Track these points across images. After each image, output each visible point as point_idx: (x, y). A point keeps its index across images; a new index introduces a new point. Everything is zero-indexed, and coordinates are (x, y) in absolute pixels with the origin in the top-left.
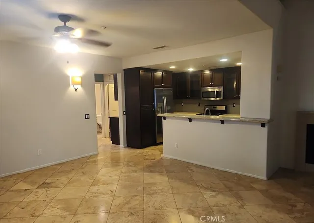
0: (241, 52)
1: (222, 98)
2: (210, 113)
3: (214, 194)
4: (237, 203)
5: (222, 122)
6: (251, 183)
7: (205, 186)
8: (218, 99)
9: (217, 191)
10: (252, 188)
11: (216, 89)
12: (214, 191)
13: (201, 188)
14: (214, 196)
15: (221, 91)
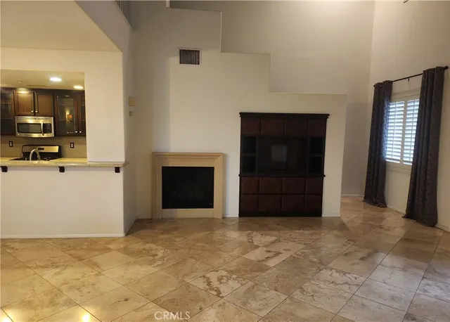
0: (83, 73)
1: (52, 135)
2: (38, 156)
3: (58, 270)
4: (93, 272)
5: (62, 169)
6: (106, 244)
7: (41, 265)
8: (45, 135)
9: (63, 265)
10: (109, 250)
11: (42, 121)
12: (57, 267)
13: (36, 268)
14: (59, 273)
15: (51, 125)
